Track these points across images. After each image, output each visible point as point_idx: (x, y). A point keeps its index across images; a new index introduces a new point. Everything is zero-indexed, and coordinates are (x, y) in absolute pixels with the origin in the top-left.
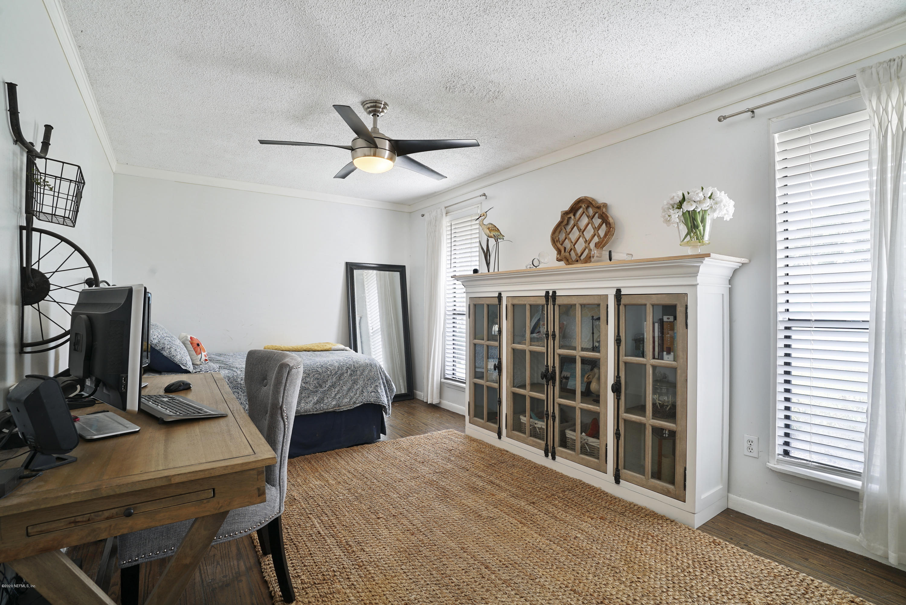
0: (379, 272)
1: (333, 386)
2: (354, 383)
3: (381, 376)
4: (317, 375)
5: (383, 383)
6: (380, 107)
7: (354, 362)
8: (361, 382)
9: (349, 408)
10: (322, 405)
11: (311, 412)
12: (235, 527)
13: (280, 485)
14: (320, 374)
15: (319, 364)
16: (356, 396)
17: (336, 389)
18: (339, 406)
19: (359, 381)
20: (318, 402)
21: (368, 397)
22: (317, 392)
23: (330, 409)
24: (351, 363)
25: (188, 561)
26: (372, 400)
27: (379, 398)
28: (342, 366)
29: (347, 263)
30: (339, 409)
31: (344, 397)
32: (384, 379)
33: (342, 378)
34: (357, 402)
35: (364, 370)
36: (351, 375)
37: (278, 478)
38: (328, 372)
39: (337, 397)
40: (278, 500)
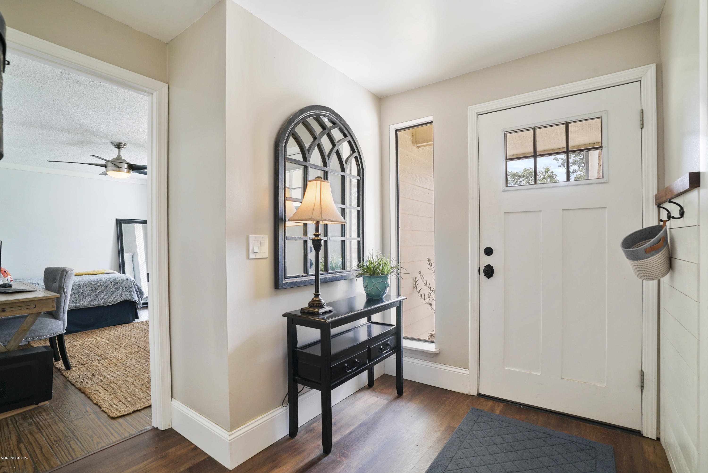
0: (144, 225)
1: (102, 291)
2: (116, 290)
3: (134, 285)
4: (91, 286)
5: (136, 289)
6: (122, 146)
7: (116, 278)
8: (120, 289)
9: (113, 304)
10: (94, 302)
11: (87, 306)
12: (41, 334)
13: (63, 320)
14: (93, 285)
15: (92, 280)
16: (117, 297)
17: (104, 294)
18: (106, 303)
19: (119, 289)
20: (92, 301)
21: (125, 297)
22: (91, 295)
23: (100, 304)
24: (114, 278)
25: (25, 328)
26: (128, 299)
27: (132, 297)
28: (108, 281)
29: (117, 219)
30: (106, 305)
31: (109, 298)
32: (136, 287)
33: (108, 287)
34: (118, 300)
35: (122, 283)
36: (114, 285)
37: (62, 317)
38: (99, 284)
39: (105, 297)
40: (62, 327)
